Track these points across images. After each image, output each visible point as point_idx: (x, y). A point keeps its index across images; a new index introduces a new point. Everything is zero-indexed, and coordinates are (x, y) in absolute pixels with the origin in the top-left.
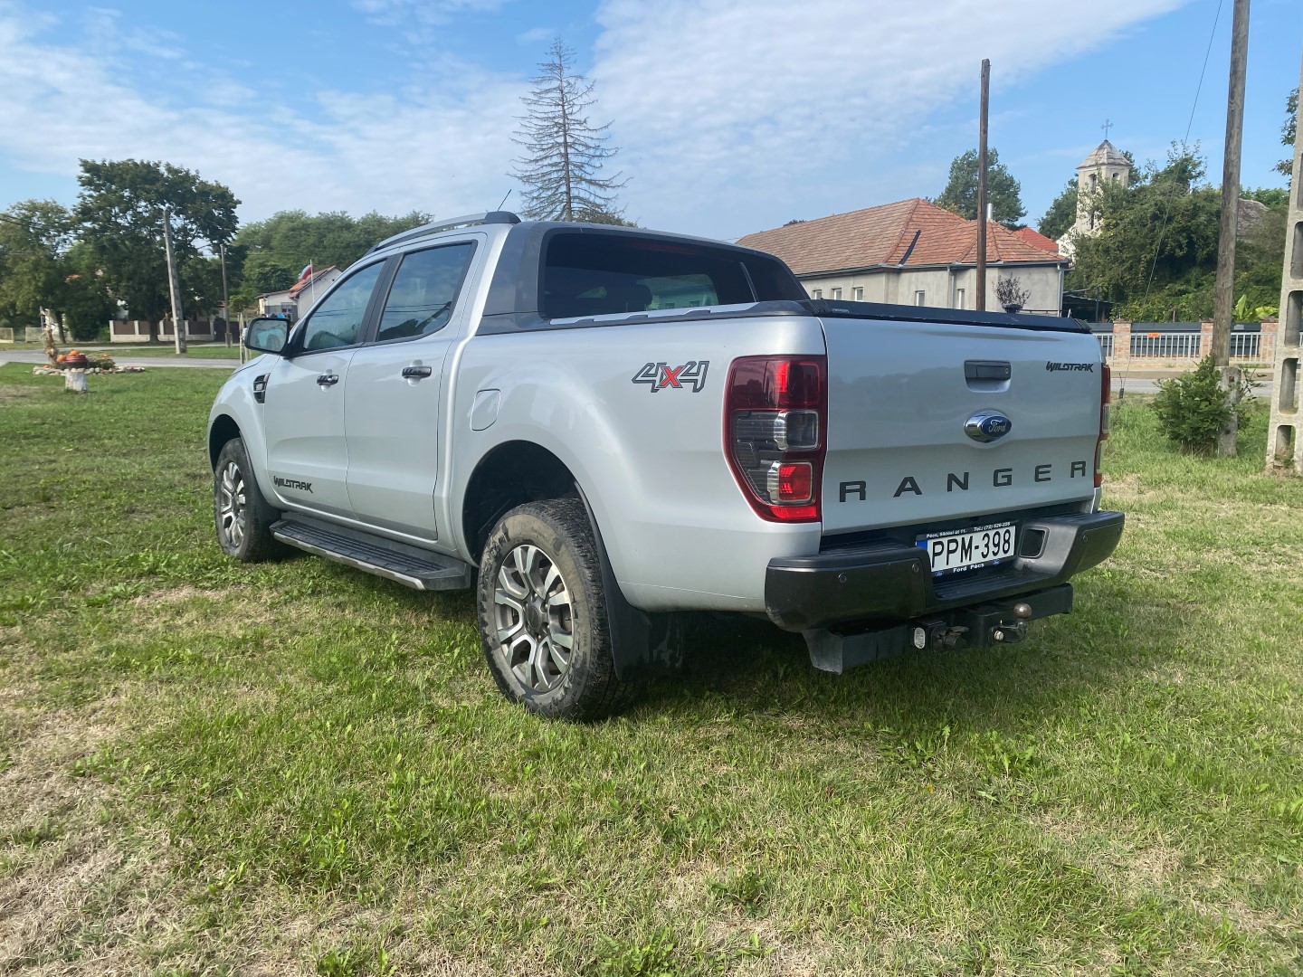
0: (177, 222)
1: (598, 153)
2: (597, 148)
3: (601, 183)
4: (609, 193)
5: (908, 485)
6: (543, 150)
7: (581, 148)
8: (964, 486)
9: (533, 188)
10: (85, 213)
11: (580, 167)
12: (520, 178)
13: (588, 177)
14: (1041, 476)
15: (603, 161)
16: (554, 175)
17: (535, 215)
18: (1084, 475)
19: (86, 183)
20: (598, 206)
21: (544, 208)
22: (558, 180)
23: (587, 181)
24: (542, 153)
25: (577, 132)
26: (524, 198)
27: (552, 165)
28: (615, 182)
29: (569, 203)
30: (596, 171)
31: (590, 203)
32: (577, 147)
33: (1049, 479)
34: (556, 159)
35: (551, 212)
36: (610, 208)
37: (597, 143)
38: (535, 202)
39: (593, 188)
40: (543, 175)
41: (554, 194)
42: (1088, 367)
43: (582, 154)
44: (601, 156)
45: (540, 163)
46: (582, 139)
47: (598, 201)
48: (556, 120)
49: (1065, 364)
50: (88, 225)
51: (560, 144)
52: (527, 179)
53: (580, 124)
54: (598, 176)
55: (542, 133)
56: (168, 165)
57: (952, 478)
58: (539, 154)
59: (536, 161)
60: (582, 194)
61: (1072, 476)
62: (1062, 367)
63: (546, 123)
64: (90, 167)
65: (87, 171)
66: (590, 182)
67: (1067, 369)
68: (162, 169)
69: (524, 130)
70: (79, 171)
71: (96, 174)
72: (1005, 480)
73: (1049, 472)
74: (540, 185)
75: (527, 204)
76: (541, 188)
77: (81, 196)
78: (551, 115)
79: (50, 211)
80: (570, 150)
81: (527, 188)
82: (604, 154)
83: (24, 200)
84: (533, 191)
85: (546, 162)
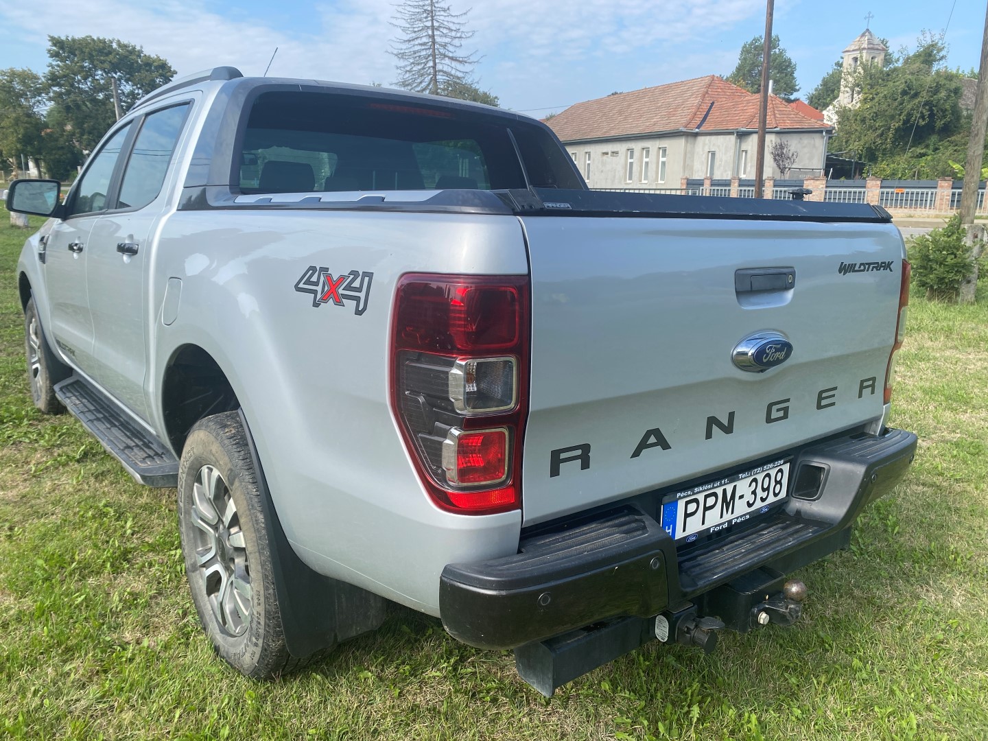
0: (127, 88)
1: (458, 35)
2: (457, 30)
3: (461, 59)
4: (467, 68)
5: (652, 440)
6: (415, 32)
7: (445, 31)
8: (728, 429)
9: (406, 63)
10: (54, 79)
11: (444, 46)
12: (396, 55)
13: (451, 55)
14: (824, 403)
15: (463, 42)
16: (424, 53)
17: (408, 85)
18: (873, 392)
19: (55, 55)
20: (459, 78)
21: (415, 79)
22: (426, 57)
23: (449, 58)
24: (414, 35)
25: (442, 18)
26: (399, 71)
27: (421, 44)
28: (472, 59)
29: (435, 75)
30: (457, 49)
31: (452, 75)
32: (441, 30)
33: (833, 404)
34: (425, 40)
35: (421, 83)
36: (468, 80)
37: (458, 27)
38: (407, 75)
39: (454, 64)
40: (415, 52)
41: (424, 68)
42: (887, 266)
43: (446, 36)
44: (460, 37)
45: (412, 43)
46: (445, 23)
47: (460, 75)
48: (426, 8)
49: (861, 264)
50: (56, 89)
51: (428, 27)
52: (401, 56)
53: (444, 11)
54: (460, 54)
55: (414, 18)
56: (119, 41)
57: (712, 421)
58: (411, 35)
59: (409, 41)
60: (446, 69)
61: (860, 396)
62: (857, 268)
63: (417, 10)
64: (57, 42)
65: (55, 45)
66: (452, 59)
67: (863, 271)
69: (399, 15)
70: (49, 45)
71: (62, 48)
72: (781, 414)
73: (834, 396)
74: (412, 61)
75: (401, 76)
76: (413, 63)
77: (50, 65)
79: (26, 77)
80: (436, 33)
81: (402, 63)
82: (463, 36)
83: (5, 69)
84: (406, 66)
85: (417, 42)
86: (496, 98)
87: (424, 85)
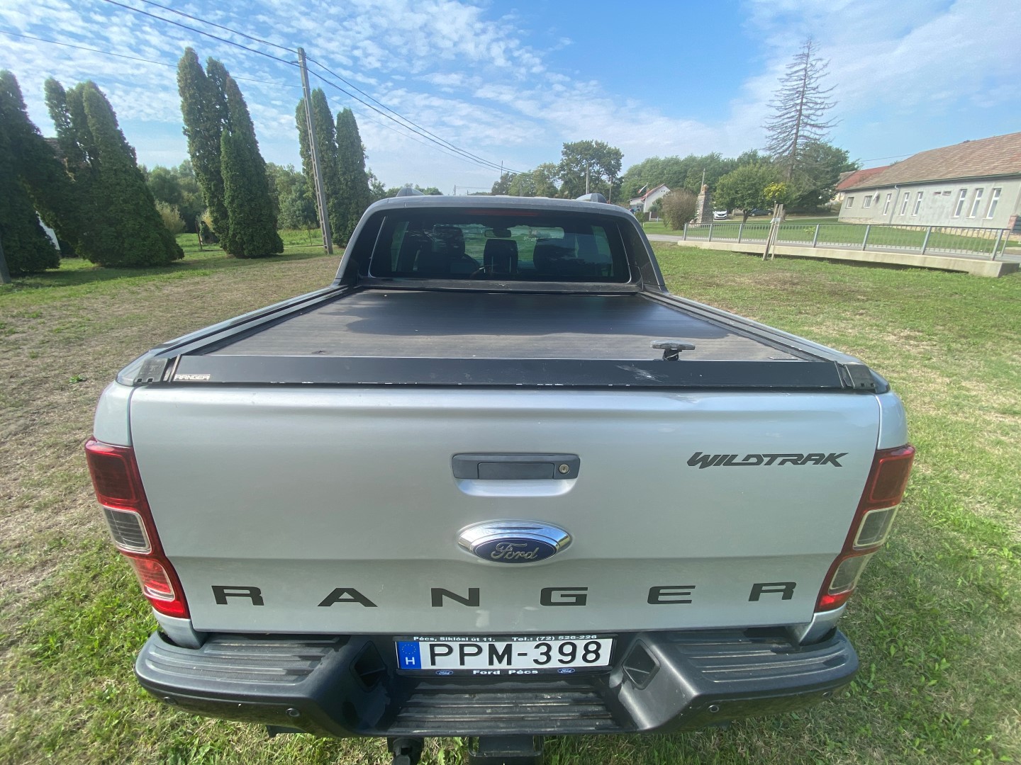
0: (597, 168)
1: (822, 107)
2: (822, 103)
3: (820, 125)
4: (825, 131)
6: (786, 109)
7: (811, 105)
9: (775, 133)
10: (562, 167)
11: (808, 117)
12: (768, 128)
13: (812, 123)
15: (825, 111)
16: (791, 124)
17: (772, 149)
19: (564, 153)
20: (815, 139)
21: (780, 144)
22: (792, 127)
23: (810, 125)
24: (785, 111)
25: (810, 95)
26: (768, 140)
27: (789, 118)
28: (830, 124)
29: (796, 139)
30: (819, 118)
31: (811, 138)
32: (808, 104)
34: (793, 114)
35: (783, 146)
36: (823, 140)
37: (822, 100)
38: (774, 142)
39: (814, 129)
40: (783, 124)
41: (788, 135)
43: (811, 109)
44: (824, 108)
45: (782, 117)
46: (813, 99)
47: (817, 137)
48: (798, 90)
50: (562, 172)
51: (797, 104)
52: (772, 128)
53: (814, 89)
54: (820, 121)
55: (789, 98)
58: (782, 112)
59: (780, 116)
60: (806, 134)
63: (791, 92)
64: (567, 147)
65: (565, 148)
66: (813, 126)
68: (594, 143)
69: (776, 98)
70: (562, 148)
71: (570, 149)
74: (779, 131)
75: (769, 143)
77: (562, 159)
78: (795, 87)
79: (552, 166)
80: (803, 107)
81: (772, 133)
82: (826, 107)
83: (542, 164)
84: (774, 135)
85: (786, 116)
86: (847, 151)
87: (786, 147)
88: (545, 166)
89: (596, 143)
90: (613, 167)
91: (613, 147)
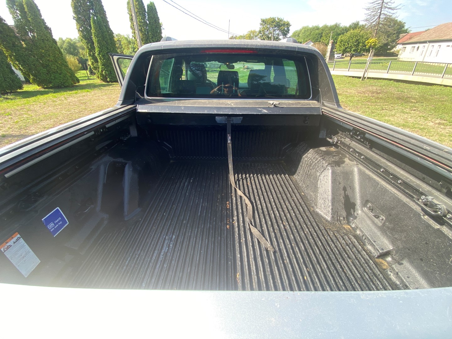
3: (393, 8)
4: (395, 11)
10: (260, 32)
11: (387, 3)
12: (366, 9)
13: (389, 7)
16: (378, 7)
17: (368, 20)
19: (261, 24)
20: (390, 16)
21: (371, 18)
22: (378, 9)
23: (388, 8)
26: (366, 15)
27: (377, 4)
29: (380, 15)
30: (392, 4)
31: (387, 15)
35: (373, 19)
36: (394, 16)
38: (369, 16)
39: (390, 10)
40: (374, 7)
41: (376, 13)
45: (374, 3)
50: (260, 35)
52: (368, 9)
54: (393, 6)
60: (385, 13)
64: (263, 21)
65: (262, 21)
66: (389, 8)
68: (276, 19)
71: (264, 22)
74: (372, 11)
75: (366, 17)
77: (260, 28)
79: (255, 32)
83: (250, 30)
84: (369, 13)
86: (405, 23)
87: (374, 20)
88: (251, 32)
89: (278, 19)
90: (286, 31)
91: (286, 21)
